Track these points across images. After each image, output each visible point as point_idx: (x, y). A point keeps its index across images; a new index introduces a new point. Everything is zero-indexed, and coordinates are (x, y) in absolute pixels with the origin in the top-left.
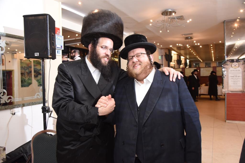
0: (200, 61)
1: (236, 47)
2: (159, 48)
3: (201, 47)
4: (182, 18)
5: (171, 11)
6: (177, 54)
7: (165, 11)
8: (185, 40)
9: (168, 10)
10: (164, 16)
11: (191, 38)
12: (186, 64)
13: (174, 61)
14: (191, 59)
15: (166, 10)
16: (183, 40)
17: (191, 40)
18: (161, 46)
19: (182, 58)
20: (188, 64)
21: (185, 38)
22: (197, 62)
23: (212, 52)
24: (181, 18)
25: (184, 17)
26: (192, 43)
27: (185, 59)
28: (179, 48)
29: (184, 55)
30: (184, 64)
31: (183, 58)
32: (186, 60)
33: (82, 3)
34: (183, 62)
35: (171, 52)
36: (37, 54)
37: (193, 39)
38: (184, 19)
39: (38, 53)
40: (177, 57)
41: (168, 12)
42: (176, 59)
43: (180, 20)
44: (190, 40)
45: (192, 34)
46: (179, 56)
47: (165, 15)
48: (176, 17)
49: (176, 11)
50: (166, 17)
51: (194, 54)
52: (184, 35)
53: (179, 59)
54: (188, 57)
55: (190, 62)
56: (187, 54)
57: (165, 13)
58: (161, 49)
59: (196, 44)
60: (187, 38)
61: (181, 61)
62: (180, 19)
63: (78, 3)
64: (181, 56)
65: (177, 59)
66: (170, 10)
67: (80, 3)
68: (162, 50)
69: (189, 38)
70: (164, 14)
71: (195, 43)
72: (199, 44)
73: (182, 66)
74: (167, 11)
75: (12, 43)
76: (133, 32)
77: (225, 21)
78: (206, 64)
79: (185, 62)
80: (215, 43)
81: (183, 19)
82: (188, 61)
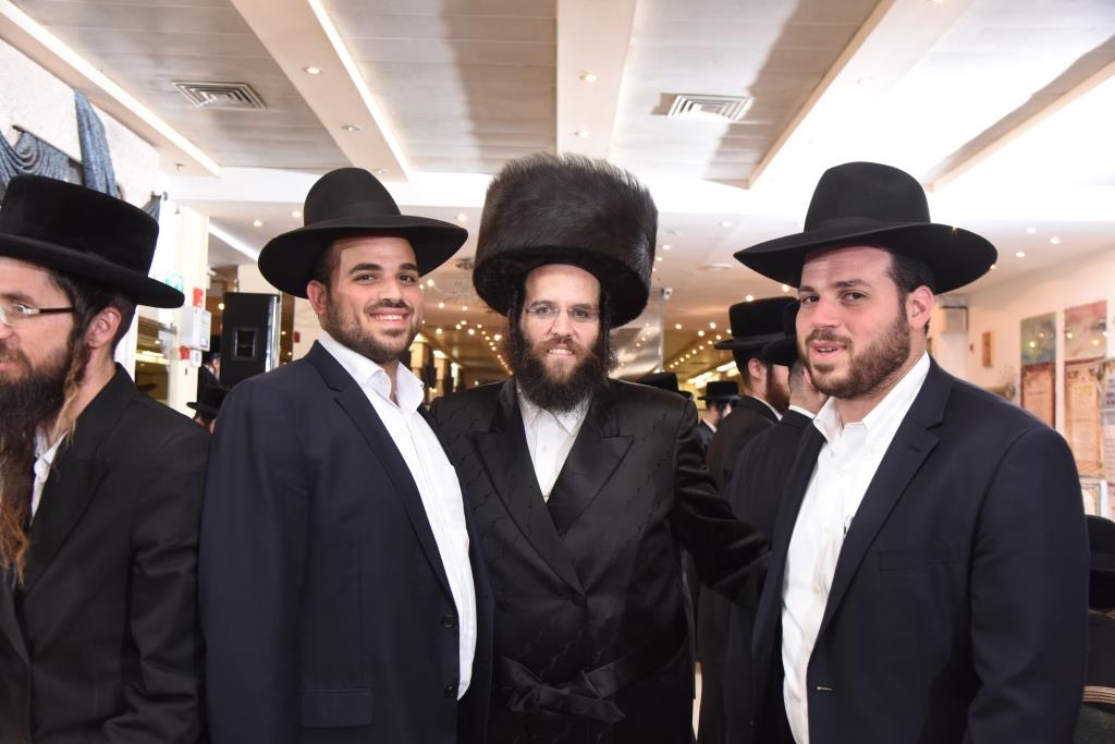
1: (644, 339)
6: (425, 344)
12: (448, 379)
19: (439, 355)
20: (455, 383)
27: (446, 360)
30: (440, 384)
31: (439, 359)
32: (448, 369)
33: (265, 224)
34: (440, 375)
40: (425, 353)
42: (421, 364)
46: (428, 350)
53: (428, 363)
54: (455, 353)
55: (461, 372)
56: (456, 343)
61: (435, 370)
63: (252, 224)
64: (436, 349)
65: (424, 363)
67: (258, 224)
73: (435, 392)
79: (445, 376)
82: (455, 367)
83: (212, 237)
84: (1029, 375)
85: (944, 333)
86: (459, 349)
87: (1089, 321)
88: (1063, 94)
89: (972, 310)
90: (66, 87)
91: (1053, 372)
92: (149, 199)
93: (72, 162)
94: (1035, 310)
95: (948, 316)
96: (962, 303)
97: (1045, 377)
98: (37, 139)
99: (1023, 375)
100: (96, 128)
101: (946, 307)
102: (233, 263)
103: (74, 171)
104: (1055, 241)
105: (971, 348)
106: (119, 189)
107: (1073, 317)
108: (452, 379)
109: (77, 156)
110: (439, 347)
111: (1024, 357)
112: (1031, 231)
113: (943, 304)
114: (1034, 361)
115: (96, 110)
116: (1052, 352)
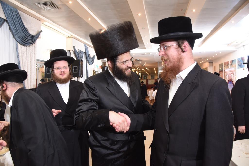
3: (149, 70)
7: (136, 59)
14: (142, 73)
20: (140, 76)
22: (146, 75)
23: (155, 70)
25: (143, 61)
49: (140, 60)
54: (140, 72)
66: (138, 60)
69: (143, 66)
72: (148, 69)
77: (158, 62)
78: (151, 76)
80: (155, 67)
82: (140, 74)
84: (220, 72)
85: (209, 66)
87: (227, 65)
88: (212, 35)
89: (213, 63)
90: (83, 43)
91: (223, 72)
92: (93, 55)
93: (84, 52)
94: (221, 63)
95: (210, 64)
96: (212, 62)
97: (222, 73)
98: (80, 51)
99: (219, 72)
100: (87, 48)
101: (209, 63)
102: (105, 62)
103: (85, 53)
104: (220, 53)
105: (213, 69)
106: (90, 55)
107: (225, 64)
109: (85, 52)
110: (137, 71)
111: (220, 70)
112: (216, 52)
113: (209, 62)
114: (221, 70)
115: (87, 46)
116: (223, 69)
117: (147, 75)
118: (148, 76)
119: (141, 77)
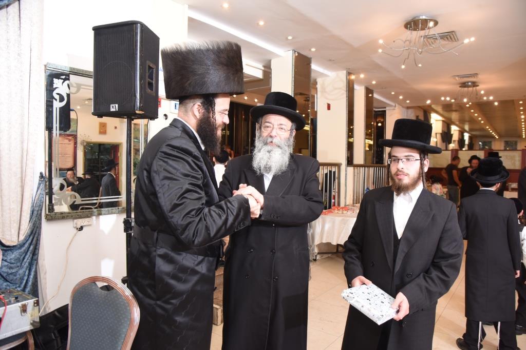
0: (494, 137)
2: (403, 107)
3: (496, 104)
4: (452, 36)
5: (425, 19)
6: (443, 121)
7: (412, 19)
8: (461, 88)
9: (419, 16)
10: (410, 31)
11: (474, 84)
12: (461, 142)
13: (436, 134)
14: (474, 133)
15: (415, 18)
16: (457, 88)
17: (474, 88)
18: (408, 102)
20: (467, 142)
21: (460, 85)
22: (486, 140)
23: (523, 117)
24: (449, 36)
25: (457, 34)
26: (477, 95)
27: (459, 131)
28: (448, 107)
29: (457, 123)
30: (457, 142)
31: (455, 130)
32: (462, 133)
33: (231, 4)
34: (456, 137)
35: (430, 116)
36: (114, 108)
37: (478, 86)
38: (458, 40)
39: (117, 105)
40: (443, 127)
41: (418, 20)
42: (440, 130)
43: (447, 42)
44: (471, 89)
45: (476, 75)
46: (446, 125)
47: (412, 30)
48: (438, 34)
49: (438, 20)
50: (415, 33)
51: (481, 120)
52: (457, 78)
53: (446, 131)
54: (467, 127)
55: (471, 138)
56: (466, 121)
57: (413, 24)
58: (408, 108)
59: (485, 98)
60: (464, 85)
61: (451, 136)
62: (447, 38)
63: (221, 6)
64: (452, 125)
65: (442, 131)
66: (424, 17)
67: (226, 6)
68: (410, 111)
69: (470, 83)
70: (411, 27)
71: (483, 96)
72: (491, 98)
73: (452, 146)
74: (417, 18)
75: (82, 87)
76: (344, 70)
78: (507, 143)
79: (459, 138)
81: (455, 39)
82: (466, 136)
83: (191, 20)
86: (470, 125)
108: (464, 141)
110: (454, 124)
117: (490, 140)
118: (493, 143)
119: (468, 145)
